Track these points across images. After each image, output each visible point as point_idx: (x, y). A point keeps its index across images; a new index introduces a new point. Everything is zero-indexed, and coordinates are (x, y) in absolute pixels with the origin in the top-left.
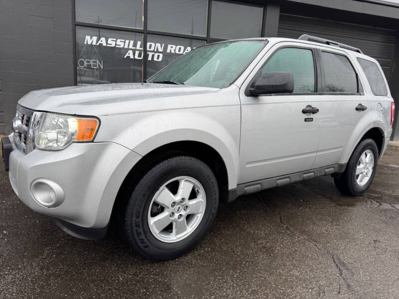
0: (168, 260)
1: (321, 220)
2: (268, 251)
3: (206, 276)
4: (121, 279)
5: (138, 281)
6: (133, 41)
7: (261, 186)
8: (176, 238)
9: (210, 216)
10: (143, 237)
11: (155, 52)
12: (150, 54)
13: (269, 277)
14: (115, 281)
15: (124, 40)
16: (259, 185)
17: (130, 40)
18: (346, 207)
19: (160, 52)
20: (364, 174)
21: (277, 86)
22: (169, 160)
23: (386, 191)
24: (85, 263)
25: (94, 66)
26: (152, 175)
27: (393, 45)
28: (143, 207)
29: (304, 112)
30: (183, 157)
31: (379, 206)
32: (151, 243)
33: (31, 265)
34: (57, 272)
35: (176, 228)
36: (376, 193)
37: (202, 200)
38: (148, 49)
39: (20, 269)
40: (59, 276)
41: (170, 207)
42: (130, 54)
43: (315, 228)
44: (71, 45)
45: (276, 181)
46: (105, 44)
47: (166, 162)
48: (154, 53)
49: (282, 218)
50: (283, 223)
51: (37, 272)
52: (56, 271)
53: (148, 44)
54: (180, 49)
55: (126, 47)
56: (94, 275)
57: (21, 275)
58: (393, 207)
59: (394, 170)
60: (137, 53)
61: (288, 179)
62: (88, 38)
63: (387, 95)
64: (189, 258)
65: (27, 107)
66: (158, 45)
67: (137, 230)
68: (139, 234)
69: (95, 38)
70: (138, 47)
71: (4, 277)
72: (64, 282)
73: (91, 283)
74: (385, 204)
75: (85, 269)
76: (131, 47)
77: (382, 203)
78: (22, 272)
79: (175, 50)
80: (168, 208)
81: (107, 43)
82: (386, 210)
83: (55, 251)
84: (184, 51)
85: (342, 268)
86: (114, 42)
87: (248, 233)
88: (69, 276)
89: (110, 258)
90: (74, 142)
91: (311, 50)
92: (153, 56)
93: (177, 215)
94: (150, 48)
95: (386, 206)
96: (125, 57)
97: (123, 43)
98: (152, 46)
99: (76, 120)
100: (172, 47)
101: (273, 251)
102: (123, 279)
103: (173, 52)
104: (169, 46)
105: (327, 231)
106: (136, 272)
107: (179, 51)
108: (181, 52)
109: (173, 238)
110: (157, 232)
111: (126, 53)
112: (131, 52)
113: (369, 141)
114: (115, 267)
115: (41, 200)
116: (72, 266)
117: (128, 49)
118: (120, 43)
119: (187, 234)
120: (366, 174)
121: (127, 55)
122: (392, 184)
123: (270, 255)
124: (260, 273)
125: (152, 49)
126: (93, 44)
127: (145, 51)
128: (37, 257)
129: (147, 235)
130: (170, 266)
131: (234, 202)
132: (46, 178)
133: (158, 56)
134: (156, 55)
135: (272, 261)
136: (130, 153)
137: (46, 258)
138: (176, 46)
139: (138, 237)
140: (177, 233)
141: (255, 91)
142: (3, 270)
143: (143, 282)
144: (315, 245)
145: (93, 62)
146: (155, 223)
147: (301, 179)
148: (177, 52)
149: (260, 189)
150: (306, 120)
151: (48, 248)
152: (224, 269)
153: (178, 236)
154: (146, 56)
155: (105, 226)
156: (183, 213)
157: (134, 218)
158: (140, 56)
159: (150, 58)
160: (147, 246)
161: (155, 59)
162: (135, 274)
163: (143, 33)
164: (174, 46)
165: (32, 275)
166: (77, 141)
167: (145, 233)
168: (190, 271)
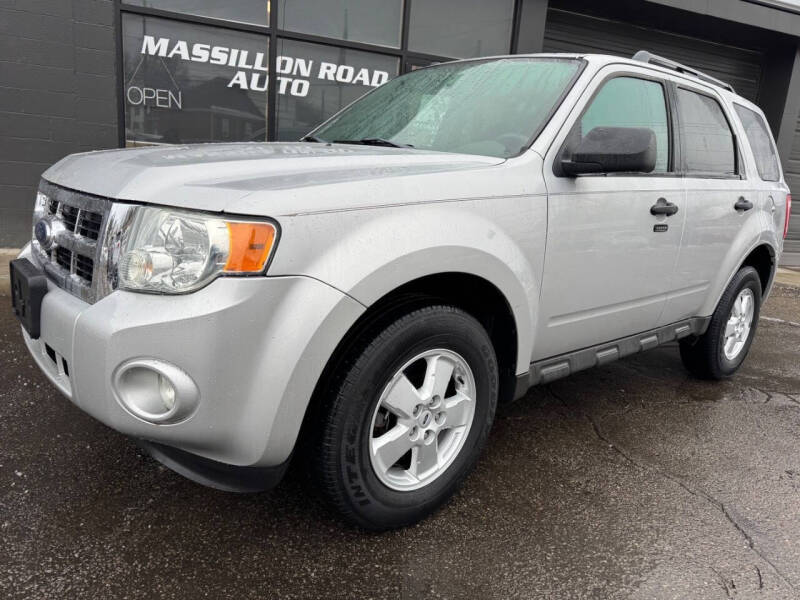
0: (400, 528)
1: (674, 431)
2: (595, 499)
3: (490, 560)
4: (313, 575)
5: (350, 579)
6: (247, 52)
7: (570, 364)
8: (416, 481)
9: (481, 432)
10: (360, 482)
11: (294, 78)
12: (284, 82)
13: (616, 558)
14: (300, 580)
15: (227, 50)
16: (566, 364)
17: (240, 49)
18: (710, 403)
19: (305, 78)
20: (737, 335)
21: (625, 156)
22: (413, 313)
23: (771, 370)
24: (222, 542)
25: (161, 102)
26: (383, 347)
27: (754, 81)
28: (362, 418)
29: (654, 212)
30: (440, 307)
31: (768, 400)
32: (373, 494)
33: (102, 551)
34: (166, 566)
35: (418, 460)
36: (754, 373)
37: (469, 399)
38: (278, 70)
39: (78, 561)
40: (172, 573)
41: (411, 415)
42: (240, 79)
43: (669, 448)
44: (112, 54)
45: (595, 355)
46: (185, 56)
47: (407, 318)
48: (290, 80)
49: (600, 429)
50: (603, 439)
51: (120, 566)
52: (163, 563)
53: (279, 60)
54: (346, 72)
55: (232, 63)
56: (251, 569)
57: (83, 575)
58: (794, 400)
59: (768, 326)
60: (255, 77)
61: (615, 350)
62: (149, 40)
63: (778, 180)
64: (441, 521)
65: (88, 191)
66: (301, 62)
67: (349, 469)
68: (352, 476)
69: (164, 43)
70: (258, 65)
71: (46, 583)
72: (188, 587)
73: (251, 586)
74: (778, 395)
75: (227, 556)
76: (242, 64)
77: (771, 394)
78: (84, 567)
79: (335, 75)
80: (407, 417)
81: (191, 55)
82: (784, 408)
83: (146, 514)
84: (354, 78)
85: (749, 532)
86: (207, 53)
87: (545, 463)
88: (195, 573)
89: (274, 526)
90: (221, 276)
91: (661, 84)
92: (289, 85)
93: (421, 432)
94: (283, 67)
95: (779, 399)
96: (230, 85)
97: (226, 56)
98: (287, 63)
99: (224, 225)
100: (329, 68)
101: (604, 499)
102: (316, 574)
103: (331, 77)
104: (324, 65)
105: (693, 454)
106: (341, 558)
107: (344, 76)
108: (348, 79)
109: (411, 481)
110: (384, 469)
111: (233, 77)
112: (242, 75)
113: (750, 271)
114: (292, 547)
115: (138, 407)
116: (195, 550)
117: (236, 69)
118: (220, 56)
119: (438, 470)
120: (740, 336)
121: (234, 81)
122: (776, 355)
123: (604, 510)
124: (595, 549)
125: (287, 70)
126: (160, 54)
127: (273, 73)
128: (111, 531)
129: (368, 476)
130: (410, 542)
131: (523, 399)
132: (155, 358)
133: (301, 86)
134: (296, 83)
135: (610, 523)
136: (343, 299)
137: (131, 533)
138: (338, 66)
139: (351, 482)
140: (420, 470)
141: (572, 166)
142: (38, 565)
143: (363, 580)
144: (681, 485)
145: (160, 94)
146: (380, 450)
147: (637, 349)
148: (339, 78)
149: (567, 373)
150: (656, 228)
151: (130, 509)
152: (521, 544)
153: (422, 476)
154: (274, 84)
155: (284, 460)
156: (434, 427)
157: (345, 442)
158: (261, 83)
159: (282, 90)
160: (367, 502)
161: (294, 91)
162: (339, 563)
163: (269, 35)
164: (334, 67)
165: (111, 575)
166: (230, 272)
167: (364, 472)
168: (454, 552)
